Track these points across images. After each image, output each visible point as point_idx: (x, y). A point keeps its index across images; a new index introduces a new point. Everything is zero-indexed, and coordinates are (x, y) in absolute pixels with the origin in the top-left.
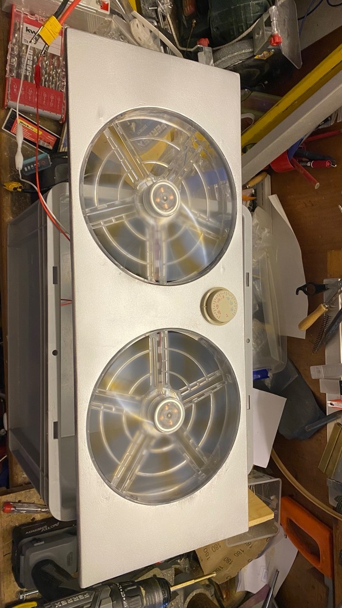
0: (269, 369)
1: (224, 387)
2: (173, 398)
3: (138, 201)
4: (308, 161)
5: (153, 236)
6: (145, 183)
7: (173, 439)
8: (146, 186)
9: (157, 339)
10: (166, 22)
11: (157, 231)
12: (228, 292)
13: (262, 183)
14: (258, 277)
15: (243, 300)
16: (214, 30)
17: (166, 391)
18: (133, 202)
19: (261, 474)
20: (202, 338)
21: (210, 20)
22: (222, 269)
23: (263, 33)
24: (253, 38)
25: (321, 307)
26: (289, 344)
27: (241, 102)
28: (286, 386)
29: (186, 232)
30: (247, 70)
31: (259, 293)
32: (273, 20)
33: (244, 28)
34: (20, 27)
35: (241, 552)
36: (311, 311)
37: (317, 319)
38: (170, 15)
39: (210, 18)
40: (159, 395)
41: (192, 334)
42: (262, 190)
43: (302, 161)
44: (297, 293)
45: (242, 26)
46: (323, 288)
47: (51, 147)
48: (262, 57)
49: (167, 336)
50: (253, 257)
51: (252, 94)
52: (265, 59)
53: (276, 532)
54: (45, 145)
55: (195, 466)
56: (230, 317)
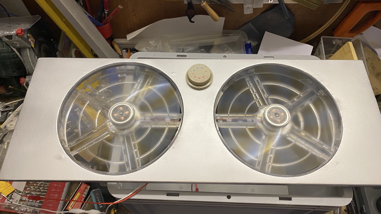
0: (245, 43)
1: (257, 75)
2: (264, 112)
3: (123, 132)
4: (105, 12)
5: (148, 123)
6: (110, 126)
7: (294, 113)
8: (113, 126)
9: (221, 122)
10: (10, 105)
11: (145, 119)
12: (190, 71)
13: (119, 45)
14: (182, 49)
15: (196, 60)
16: (15, 74)
17: (259, 117)
18: (123, 136)
19: (317, 50)
20: (222, 89)
21: (9, 77)
22: (173, 74)
23: (16, 41)
24: (20, 48)
25: (204, 6)
26: (228, 28)
27: (64, 57)
28: (256, 31)
29: (146, 99)
30: (42, 53)
31: (193, 48)
32: (7, 34)
33: (14, 54)
34: (7, 205)
35: (372, 66)
36: (205, 13)
37: (211, 9)
38: (6, 103)
39: (7, 77)
40: (262, 122)
41: (219, 97)
42: (124, 44)
43: (105, 17)
44: (193, 22)
45: (13, 55)
46: (190, 4)
47: (89, 187)
48: (33, 43)
49: (219, 114)
50: (168, 51)
51: (60, 50)
52: (34, 40)
53: (359, 41)
54: (87, 190)
55: (314, 97)
56: (207, 70)
